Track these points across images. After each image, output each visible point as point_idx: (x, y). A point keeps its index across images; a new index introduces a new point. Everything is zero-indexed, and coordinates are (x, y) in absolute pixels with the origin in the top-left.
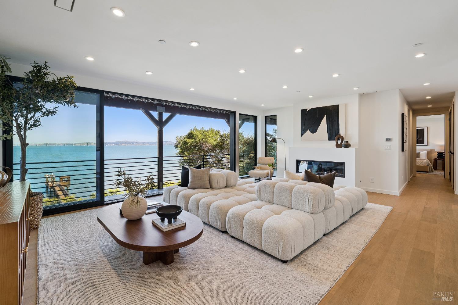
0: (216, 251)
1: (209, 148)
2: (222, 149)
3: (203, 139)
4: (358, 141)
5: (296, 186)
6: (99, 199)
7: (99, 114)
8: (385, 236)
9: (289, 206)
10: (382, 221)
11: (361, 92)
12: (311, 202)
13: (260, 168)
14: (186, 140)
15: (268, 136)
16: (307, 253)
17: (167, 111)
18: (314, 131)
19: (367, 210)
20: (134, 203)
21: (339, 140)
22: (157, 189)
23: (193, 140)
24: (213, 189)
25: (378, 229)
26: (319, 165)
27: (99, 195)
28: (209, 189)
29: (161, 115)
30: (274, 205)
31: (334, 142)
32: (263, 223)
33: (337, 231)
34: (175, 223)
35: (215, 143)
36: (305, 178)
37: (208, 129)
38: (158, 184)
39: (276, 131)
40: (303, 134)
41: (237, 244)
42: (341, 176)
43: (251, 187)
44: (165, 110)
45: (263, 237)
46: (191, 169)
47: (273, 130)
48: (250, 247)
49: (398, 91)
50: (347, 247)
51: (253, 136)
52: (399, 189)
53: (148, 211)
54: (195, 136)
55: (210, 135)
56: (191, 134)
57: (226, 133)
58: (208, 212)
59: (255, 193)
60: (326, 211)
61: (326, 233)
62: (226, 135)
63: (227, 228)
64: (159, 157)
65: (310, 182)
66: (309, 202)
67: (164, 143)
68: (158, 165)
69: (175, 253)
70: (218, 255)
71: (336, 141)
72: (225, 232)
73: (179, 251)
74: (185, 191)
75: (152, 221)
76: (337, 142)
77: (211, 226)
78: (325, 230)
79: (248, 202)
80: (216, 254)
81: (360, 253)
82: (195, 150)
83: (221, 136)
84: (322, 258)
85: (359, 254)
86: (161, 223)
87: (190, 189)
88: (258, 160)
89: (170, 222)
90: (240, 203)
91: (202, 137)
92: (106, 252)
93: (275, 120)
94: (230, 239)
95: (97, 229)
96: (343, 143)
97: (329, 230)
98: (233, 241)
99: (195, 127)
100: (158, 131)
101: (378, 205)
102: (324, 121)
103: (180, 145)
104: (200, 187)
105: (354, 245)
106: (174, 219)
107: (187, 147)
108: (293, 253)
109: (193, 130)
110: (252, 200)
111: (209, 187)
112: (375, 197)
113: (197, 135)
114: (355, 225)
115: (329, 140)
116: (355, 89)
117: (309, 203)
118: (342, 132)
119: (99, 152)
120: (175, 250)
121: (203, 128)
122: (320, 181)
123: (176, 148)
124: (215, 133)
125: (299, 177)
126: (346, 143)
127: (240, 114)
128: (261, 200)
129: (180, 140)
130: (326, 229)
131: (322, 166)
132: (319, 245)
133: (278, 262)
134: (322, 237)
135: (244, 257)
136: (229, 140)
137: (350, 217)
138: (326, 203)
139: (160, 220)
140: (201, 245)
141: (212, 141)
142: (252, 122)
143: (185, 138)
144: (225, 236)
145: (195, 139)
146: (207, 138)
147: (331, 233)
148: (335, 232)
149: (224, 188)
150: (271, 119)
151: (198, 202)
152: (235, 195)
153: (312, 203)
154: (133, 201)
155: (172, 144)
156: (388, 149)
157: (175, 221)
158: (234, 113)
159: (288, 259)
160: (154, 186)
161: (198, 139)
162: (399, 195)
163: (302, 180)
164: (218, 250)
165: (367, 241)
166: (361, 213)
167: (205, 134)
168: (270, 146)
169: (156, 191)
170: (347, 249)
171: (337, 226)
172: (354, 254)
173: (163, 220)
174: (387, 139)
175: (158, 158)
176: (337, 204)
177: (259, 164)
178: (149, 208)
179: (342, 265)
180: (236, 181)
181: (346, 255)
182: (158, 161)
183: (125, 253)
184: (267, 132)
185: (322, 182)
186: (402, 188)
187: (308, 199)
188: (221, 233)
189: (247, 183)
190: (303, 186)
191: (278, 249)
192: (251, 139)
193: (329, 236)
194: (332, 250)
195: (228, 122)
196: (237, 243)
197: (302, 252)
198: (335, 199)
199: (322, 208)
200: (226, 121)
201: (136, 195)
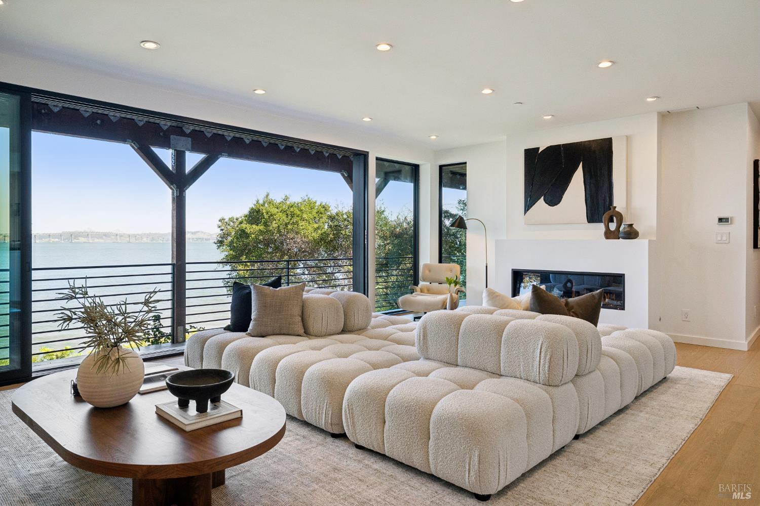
0: (317, 480)
1: (303, 246)
2: (335, 249)
3: (286, 225)
4: (655, 225)
5: (512, 323)
6: (17, 366)
7: (17, 155)
8: (715, 437)
9: (495, 370)
10: (708, 405)
11: (664, 108)
12: (545, 357)
13: (426, 291)
14: (244, 226)
15: (445, 217)
16: (537, 477)
17: (194, 149)
18: (554, 200)
19: (676, 381)
20: (110, 362)
21: (613, 222)
22: (169, 344)
23: (261, 227)
24: (310, 337)
25: (698, 421)
26: (566, 284)
27: (17, 358)
28: (300, 336)
29: (179, 158)
30: (458, 369)
31: (600, 228)
32: (433, 408)
33: (605, 428)
34: (216, 410)
35: (316, 236)
36: (532, 306)
37: (300, 200)
38: (173, 330)
39: (466, 205)
40: (528, 207)
41: (369, 463)
42: (615, 308)
43: (402, 331)
44: (189, 146)
45: (431, 443)
46: (255, 287)
47: (459, 203)
48: (401, 469)
49: (745, 107)
50: (629, 461)
51: (410, 217)
52: (747, 336)
53: (145, 387)
54: (266, 216)
55: (305, 216)
56: (258, 211)
57: (345, 211)
58: (299, 390)
59: (413, 345)
60: (580, 381)
61: (581, 432)
62: (345, 216)
63: (345, 425)
64: (175, 262)
65: (543, 313)
66: (542, 358)
67: (188, 236)
68: (173, 282)
69: (214, 487)
70: (323, 487)
71: (605, 224)
72: (341, 436)
73: (226, 482)
74: (241, 340)
75: (157, 407)
76: (607, 227)
77: (306, 424)
78: (577, 425)
79: (397, 363)
80: (316, 487)
81: (657, 476)
82: (268, 253)
83: (332, 218)
84: (571, 487)
85: (655, 478)
86: (181, 412)
87: (253, 336)
88: (422, 273)
89: (201, 409)
90: (375, 366)
91: (285, 219)
92: (36, 488)
93: (464, 175)
94: (352, 451)
95: (13, 437)
96: (621, 229)
97: (588, 425)
98: (360, 455)
99: (267, 195)
100: (173, 199)
101: (699, 370)
102: (578, 177)
103: (230, 239)
104: (278, 332)
105: (645, 459)
106: (212, 402)
107: (247, 245)
108: (502, 478)
109: (261, 202)
110: (405, 359)
111: (302, 331)
112: (693, 354)
113: (272, 215)
114: (647, 416)
115: (589, 222)
116: (649, 100)
117: (541, 361)
118: (619, 202)
119: (17, 253)
120: (214, 473)
121: (286, 198)
122: (568, 311)
123: (219, 247)
124: (316, 211)
125: (519, 303)
126: (628, 229)
127: (377, 159)
128: (427, 359)
129: (229, 227)
130: (580, 422)
131: (572, 286)
132: (565, 459)
133: (468, 499)
134: (571, 441)
135: (387, 492)
136: (351, 227)
137: (637, 398)
138: (580, 359)
139: (177, 406)
140: (280, 467)
141: (310, 231)
142: (409, 178)
143: (241, 223)
144: (340, 445)
145: (266, 225)
146: (297, 223)
147: (592, 434)
148: (601, 432)
149: (339, 334)
150: (454, 173)
151: (273, 365)
152: (365, 349)
153: (547, 361)
154: (106, 358)
155: (209, 239)
156: (721, 242)
157: (215, 408)
158: (363, 156)
159: (492, 490)
160: (163, 335)
161: (274, 225)
162: (747, 350)
163: (527, 310)
164: (322, 477)
165: (675, 448)
166: (661, 388)
167: (292, 212)
168: (452, 243)
169: (166, 347)
170: (629, 467)
171: (605, 418)
172: (644, 477)
173: (183, 405)
174: (720, 220)
175: (173, 265)
176: (607, 364)
177: (424, 280)
178: (148, 381)
179: (617, 502)
180: (369, 317)
181: (628, 480)
182: (173, 273)
183: (86, 490)
184: (444, 208)
185: (572, 314)
186: (753, 334)
187: (539, 350)
188: (332, 439)
189: (393, 323)
190: (526, 321)
191: (467, 468)
192: (405, 225)
193: (586, 440)
194: (594, 469)
195: (349, 179)
196: (370, 461)
197: (523, 475)
198: (601, 353)
199: (571, 372)
200: (343, 175)
201: (116, 345)
